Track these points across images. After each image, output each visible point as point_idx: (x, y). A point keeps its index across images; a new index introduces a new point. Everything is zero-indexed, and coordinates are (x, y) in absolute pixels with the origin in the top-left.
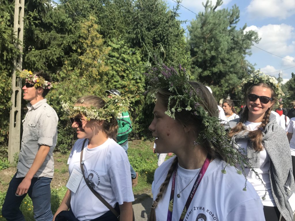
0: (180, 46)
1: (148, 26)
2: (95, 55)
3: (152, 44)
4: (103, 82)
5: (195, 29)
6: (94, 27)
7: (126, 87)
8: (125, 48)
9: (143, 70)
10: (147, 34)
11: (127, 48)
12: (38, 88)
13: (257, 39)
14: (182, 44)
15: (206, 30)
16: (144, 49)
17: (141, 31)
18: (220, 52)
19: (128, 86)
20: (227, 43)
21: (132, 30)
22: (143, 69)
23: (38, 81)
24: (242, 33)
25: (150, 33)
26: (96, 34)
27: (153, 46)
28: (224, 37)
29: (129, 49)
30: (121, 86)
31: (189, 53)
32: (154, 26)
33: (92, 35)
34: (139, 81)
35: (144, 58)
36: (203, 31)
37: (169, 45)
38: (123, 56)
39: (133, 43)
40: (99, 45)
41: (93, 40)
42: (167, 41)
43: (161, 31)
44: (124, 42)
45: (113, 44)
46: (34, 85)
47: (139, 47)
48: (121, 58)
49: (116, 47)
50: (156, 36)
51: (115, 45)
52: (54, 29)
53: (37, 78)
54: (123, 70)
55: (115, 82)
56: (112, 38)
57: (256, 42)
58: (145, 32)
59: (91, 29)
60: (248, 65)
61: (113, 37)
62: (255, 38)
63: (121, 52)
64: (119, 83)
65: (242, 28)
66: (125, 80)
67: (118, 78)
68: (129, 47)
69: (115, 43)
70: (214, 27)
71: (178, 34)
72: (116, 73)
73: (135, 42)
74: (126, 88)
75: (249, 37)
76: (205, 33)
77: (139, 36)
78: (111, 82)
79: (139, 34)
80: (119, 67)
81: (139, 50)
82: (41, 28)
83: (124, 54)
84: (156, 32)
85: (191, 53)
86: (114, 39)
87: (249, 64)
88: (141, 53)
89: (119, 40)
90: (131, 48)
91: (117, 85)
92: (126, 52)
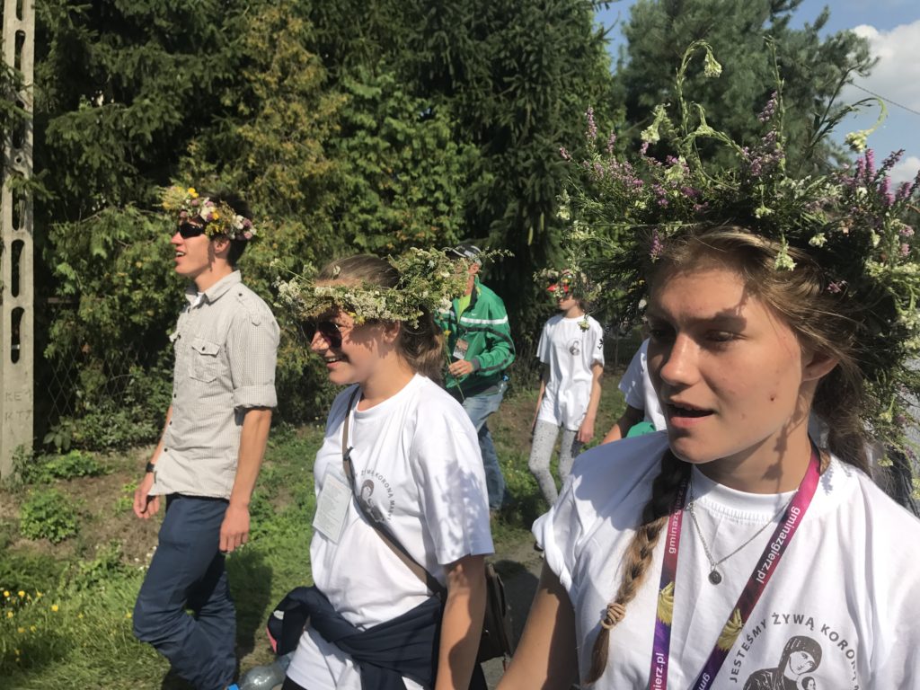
0: (589, 89)
1: (478, 22)
2: (292, 121)
3: (491, 83)
4: (321, 212)
5: (644, 29)
6: (290, 26)
7: (400, 228)
8: (397, 98)
9: (460, 171)
10: (473, 49)
11: (406, 98)
12: (215, 236)
13: (864, 62)
14: (599, 83)
15: (682, 31)
16: (461, 99)
17: (454, 39)
18: (727, 108)
19: (406, 226)
20: (753, 75)
21: (422, 37)
22: (457, 166)
23: (216, 216)
24: (813, 39)
25: (483, 45)
26: (295, 49)
27: (496, 91)
28: (743, 53)
29: (412, 100)
30: (384, 226)
31: (622, 111)
32: (498, 23)
33: (284, 53)
34: (443, 207)
35: (462, 131)
36: (672, 35)
37: (545, 84)
38: (389, 125)
39: (424, 79)
40: (307, 89)
41: (285, 71)
42: (539, 69)
43: (521, 35)
44: (395, 77)
45: (359, 85)
46: (204, 228)
47: (446, 95)
48: (383, 131)
49: (368, 96)
50: (502, 55)
51: (365, 87)
52: (154, 38)
53: (213, 209)
54: (390, 170)
55: (363, 211)
56: (356, 64)
57: (860, 70)
58: (464, 41)
59: (281, 33)
60: (827, 152)
61: (358, 60)
62: (859, 58)
63: (385, 111)
64: (378, 214)
65: (812, 25)
66: (397, 205)
67: (374, 198)
68: (413, 95)
69: (365, 80)
70: (710, 21)
71: (582, 48)
72: (367, 183)
73: (431, 76)
74: (399, 233)
75: (837, 53)
76: (678, 44)
77: (446, 54)
78: (348, 211)
79: (445, 47)
80: (378, 164)
81: (445, 103)
82: (113, 34)
83: (394, 116)
84: (505, 41)
85: (627, 112)
86: (361, 67)
87: (832, 149)
88: (451, 114)
89: (379, 70)
90: (420, 97)
91: (371, 221)
92: (401, 110)
